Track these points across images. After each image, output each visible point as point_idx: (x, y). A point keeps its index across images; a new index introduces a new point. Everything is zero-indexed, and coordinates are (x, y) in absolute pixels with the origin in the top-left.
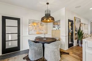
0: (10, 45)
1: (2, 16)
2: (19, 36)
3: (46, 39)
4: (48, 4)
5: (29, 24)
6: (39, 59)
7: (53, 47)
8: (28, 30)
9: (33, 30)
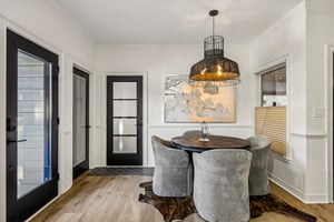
0: (121, 146)
1: (108, 77)
2: (140, 125)
3: (207, 140)
4: (214, 13)
5: (167, 88)
6: (174, 198)
7: (210, 165)
8: (163, 109)
9: (178, 110)
